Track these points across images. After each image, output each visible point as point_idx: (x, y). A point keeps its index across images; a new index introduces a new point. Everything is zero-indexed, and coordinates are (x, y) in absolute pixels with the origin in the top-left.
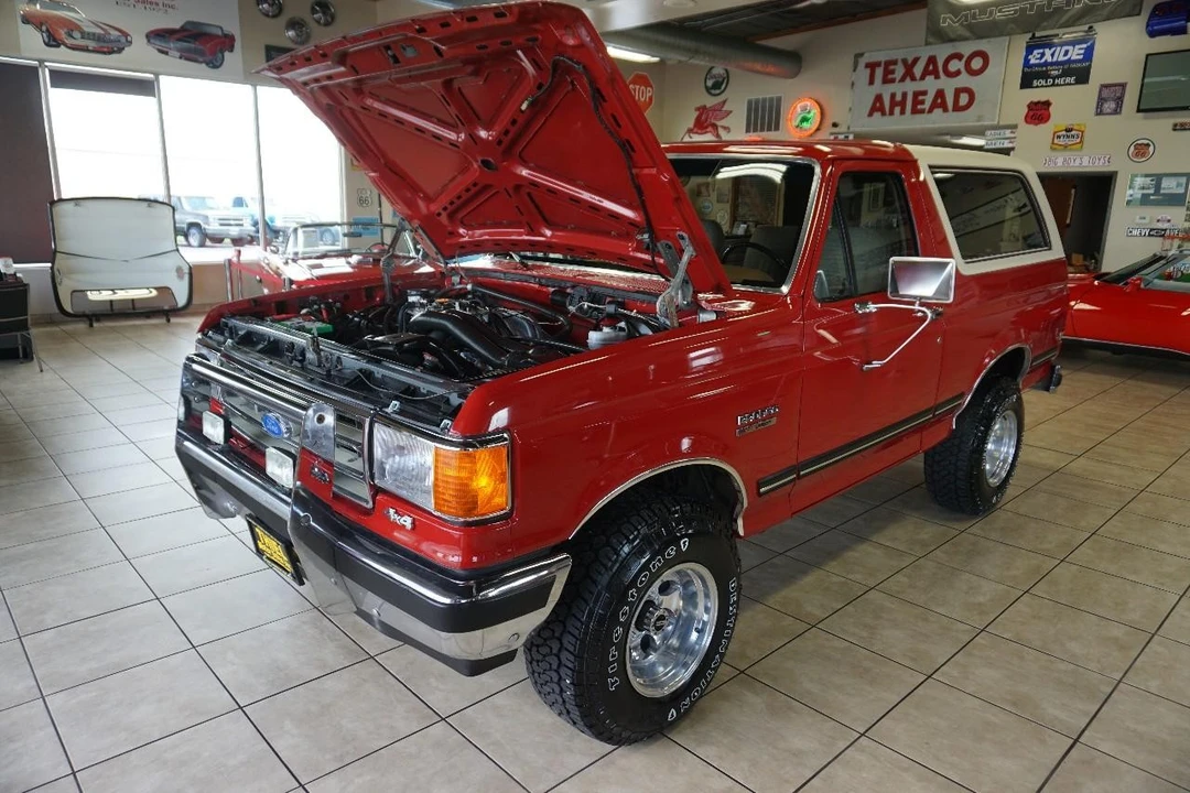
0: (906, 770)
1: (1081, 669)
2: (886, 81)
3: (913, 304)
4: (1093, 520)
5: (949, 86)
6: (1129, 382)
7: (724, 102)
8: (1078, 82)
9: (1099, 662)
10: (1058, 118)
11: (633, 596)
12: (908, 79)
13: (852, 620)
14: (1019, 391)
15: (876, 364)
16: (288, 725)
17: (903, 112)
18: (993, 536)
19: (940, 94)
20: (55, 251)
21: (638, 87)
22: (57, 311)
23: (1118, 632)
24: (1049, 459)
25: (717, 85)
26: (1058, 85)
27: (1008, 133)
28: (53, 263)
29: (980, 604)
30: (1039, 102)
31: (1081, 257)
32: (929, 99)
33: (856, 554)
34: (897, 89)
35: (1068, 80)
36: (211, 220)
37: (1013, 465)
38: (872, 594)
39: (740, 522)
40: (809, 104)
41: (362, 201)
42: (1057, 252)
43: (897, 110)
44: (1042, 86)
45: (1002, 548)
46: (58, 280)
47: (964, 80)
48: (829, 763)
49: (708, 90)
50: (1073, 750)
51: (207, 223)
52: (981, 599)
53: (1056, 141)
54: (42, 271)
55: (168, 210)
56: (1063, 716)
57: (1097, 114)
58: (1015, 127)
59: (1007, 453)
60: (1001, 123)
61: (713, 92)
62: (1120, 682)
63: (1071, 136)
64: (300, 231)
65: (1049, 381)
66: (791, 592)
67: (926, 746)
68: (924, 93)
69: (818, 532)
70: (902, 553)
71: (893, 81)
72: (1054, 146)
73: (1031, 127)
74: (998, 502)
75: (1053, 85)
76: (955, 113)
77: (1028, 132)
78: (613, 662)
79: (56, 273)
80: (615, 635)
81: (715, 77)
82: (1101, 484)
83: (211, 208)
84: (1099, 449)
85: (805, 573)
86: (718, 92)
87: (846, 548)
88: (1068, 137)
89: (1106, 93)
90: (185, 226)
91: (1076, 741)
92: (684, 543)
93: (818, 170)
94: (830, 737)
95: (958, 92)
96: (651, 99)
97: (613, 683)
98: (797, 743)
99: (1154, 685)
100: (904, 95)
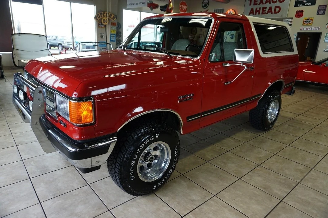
0: (226, 207)
1: (287, 179)
2: (255, 4)
3: (241, 64)
4: (300, 134)
5: (273, 6)
6: (319, 94)
7: (207, 10)
8: (312, 5)
9: (294, 176)
10: (305, 16)
11: (138, 152)
12: (261, 4)
13: (220, 160)
14: (280, 94)
15: (229, 83)
16: (42, 184)
17: (259, 14)
18: (269, 137)
19: (270, 8)
20: (13, 49)
21: (182, 6)
22: (14, 66)
23: (301, 167)
24: (290, 115)
25: (205, 5)
26: (306, 6)
27: (290, 20)
28: (13, 52)
29: (260, 157)
30: (300, 11)
31: (310, 58)
32: (267, 10)
33: (226, 141)
34: (258, 6)
35: (309, 4)
36: (65, 43)
37: (277, 116)
38: (228, 153)
39: (181, 130)
40: (232, 11)
41: (101, 37)
42: (296, 52)
43: (257, 13)
44: (301, 6)
45: (271, 141)
46: (14, 57)
47: (278, 4)
48: (202, 204)
49: (203, 7)
50: (280, 204)
51: (63, 44)
52: (261, 156)
53: (304, 23)
54: (10, 54)
55: (45, 38)
56: (279, 193)
57: (317, 15)
58: (292, 18)
59: (275, 113)
60: (288, 17)
61: (204, 7)
62: (299, 183)
63: (309, 21)
64: (81, 44)
65: (291, 92)
66: (203, 151)
67: (233, 200)
68: (266, 8)
69: (216, 134)
70: (239, 141)
71: (257, 4)
72: (304, 24)
73: (297, 18)
74: (271, 127)
75: (304, 6)
76: (275, 14)
77: (296, 20)
78: (132, 172)
79: (14, 55)
80: (132, 164)
81: (205, 3)
82: (305, 123)
83: (65, 40)
84: (306, 113)
85: (209, 146)
86: (205, 7)
87: (224, 139)
88: (308, 21)
89: (321, 8)
90: (58, 44)
91: (281, 201)
92: (157, 135)
93: (213, 20)
94: (204, 196)
95: (276, 7)
96: (186, 9)
97: (132, 178)
98: (194, 197)
99: (309, 185)
100: (260, 8)
